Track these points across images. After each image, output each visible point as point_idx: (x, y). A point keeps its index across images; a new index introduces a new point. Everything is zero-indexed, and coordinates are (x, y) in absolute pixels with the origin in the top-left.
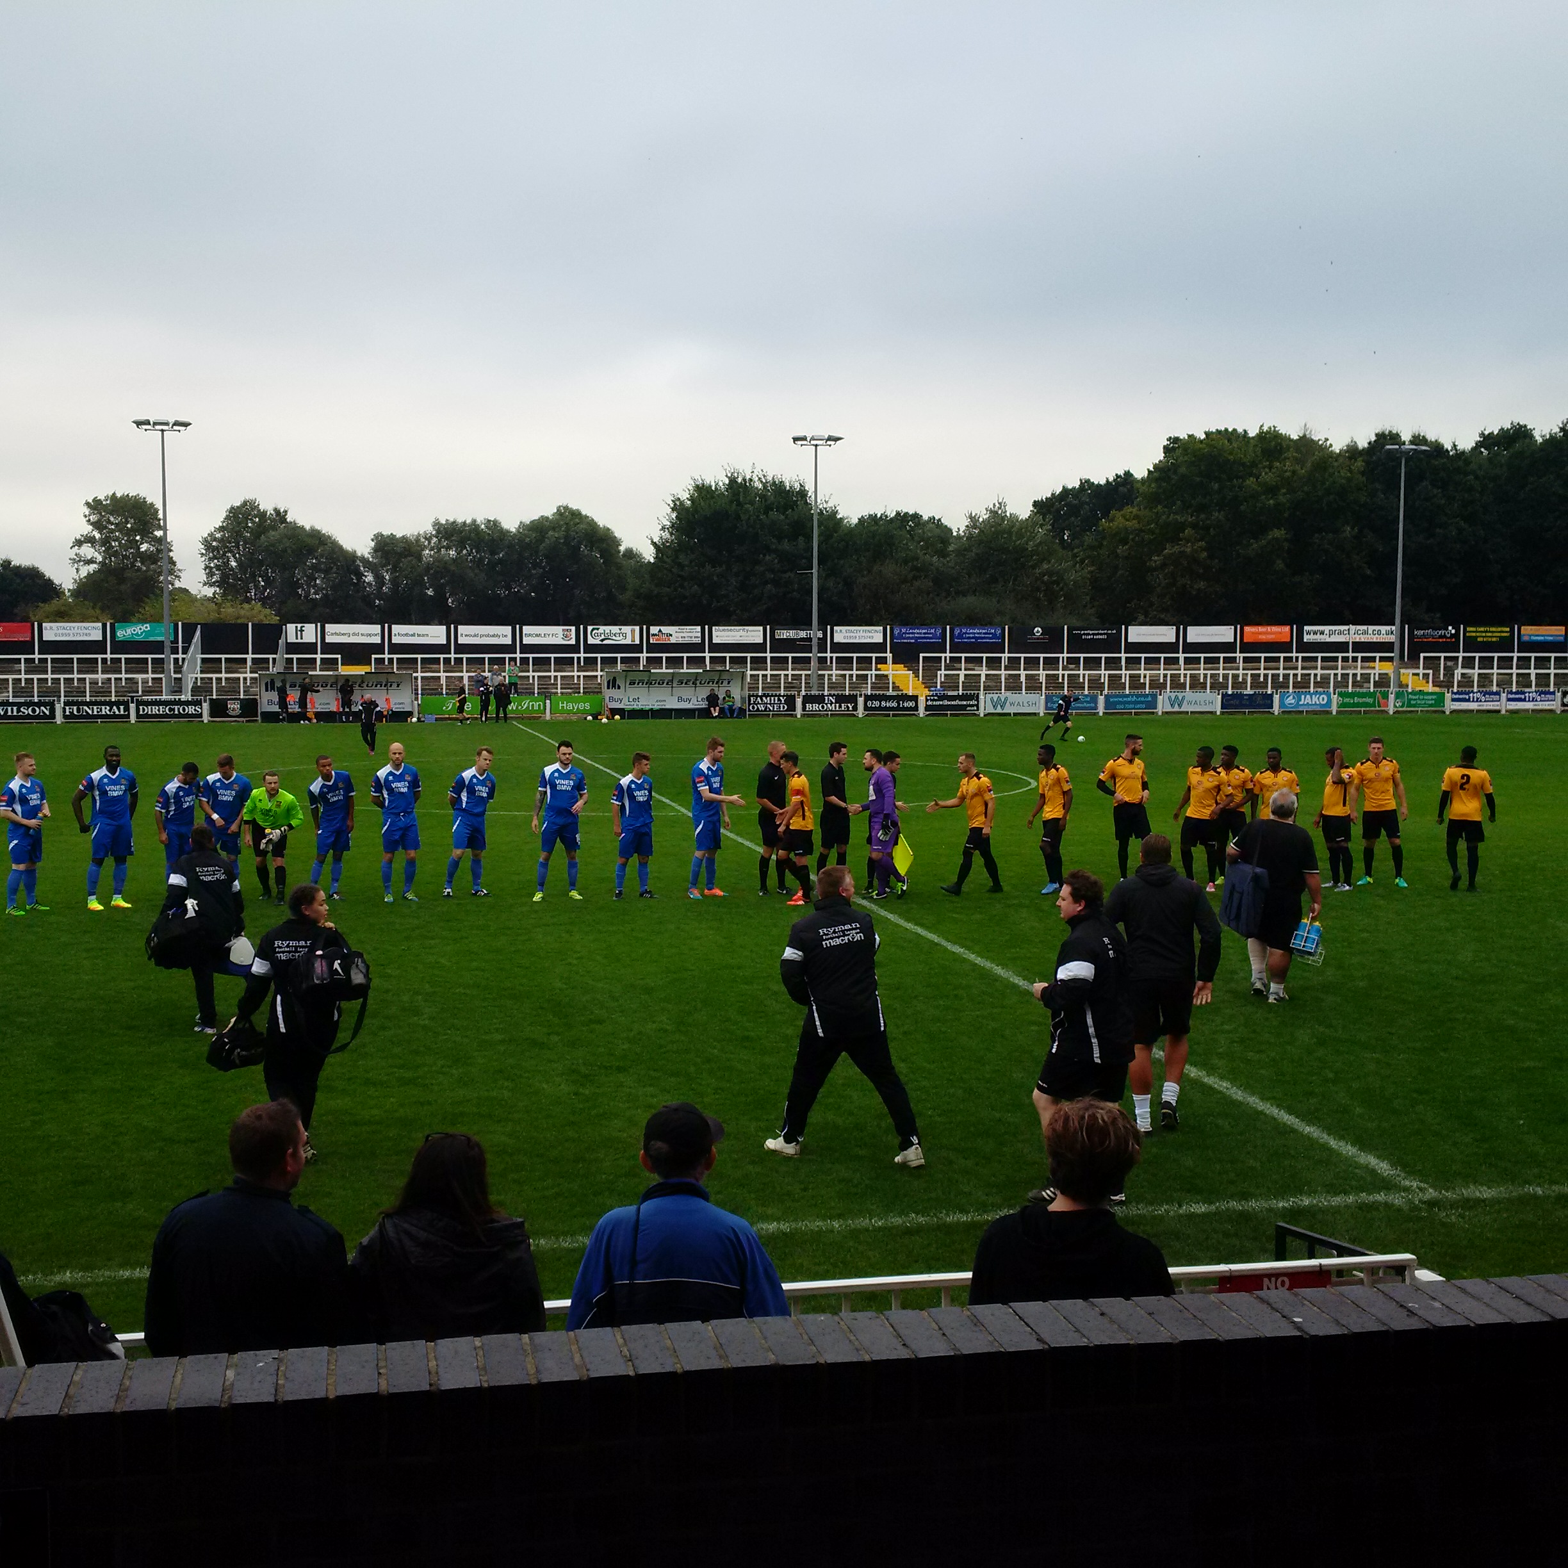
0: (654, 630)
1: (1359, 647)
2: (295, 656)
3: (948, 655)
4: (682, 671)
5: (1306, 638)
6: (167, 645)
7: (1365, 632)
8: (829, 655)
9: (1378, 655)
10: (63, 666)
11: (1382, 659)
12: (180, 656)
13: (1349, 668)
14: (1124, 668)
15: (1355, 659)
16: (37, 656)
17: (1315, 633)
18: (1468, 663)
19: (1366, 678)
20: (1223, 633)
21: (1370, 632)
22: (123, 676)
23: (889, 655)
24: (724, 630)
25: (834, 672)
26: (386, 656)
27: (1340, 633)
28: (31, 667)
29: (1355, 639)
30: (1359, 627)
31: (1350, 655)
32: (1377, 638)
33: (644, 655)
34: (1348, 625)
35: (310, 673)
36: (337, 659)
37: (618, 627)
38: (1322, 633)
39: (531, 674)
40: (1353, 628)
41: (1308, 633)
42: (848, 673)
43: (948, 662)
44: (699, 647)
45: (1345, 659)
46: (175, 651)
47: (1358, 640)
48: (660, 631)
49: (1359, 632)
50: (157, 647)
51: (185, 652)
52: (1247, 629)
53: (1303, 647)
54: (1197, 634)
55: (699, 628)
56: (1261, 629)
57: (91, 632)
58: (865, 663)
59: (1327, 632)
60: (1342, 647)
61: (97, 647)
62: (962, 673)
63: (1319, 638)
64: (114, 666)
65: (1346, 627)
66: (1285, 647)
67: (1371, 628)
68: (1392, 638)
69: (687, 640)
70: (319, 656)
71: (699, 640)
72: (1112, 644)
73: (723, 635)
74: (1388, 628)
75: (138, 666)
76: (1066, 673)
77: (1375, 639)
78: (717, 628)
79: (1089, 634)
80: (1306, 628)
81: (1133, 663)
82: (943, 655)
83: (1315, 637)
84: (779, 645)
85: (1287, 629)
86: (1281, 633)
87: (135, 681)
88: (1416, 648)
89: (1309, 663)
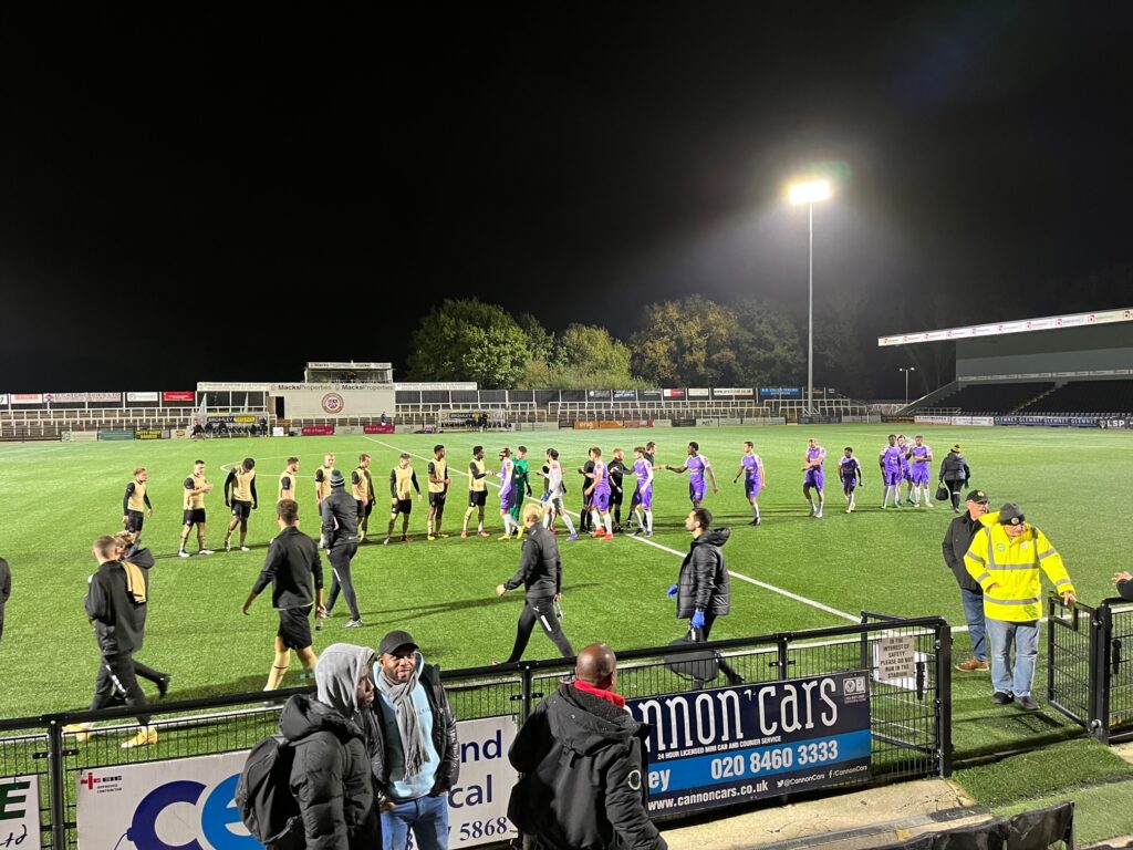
1: (737, 397)
5: (716, 394)
7: (740, 391)
9: (746, 401)
13: (735, 406)
15: (737, 403)
16: (124, 409)
17: (720, 392)
18: (784, 404)
19: (742, 411)
22: (169, 417)
28: (122, 414)
29: (736, 394)
51: (199, 405)
53: (714, 398)
60: (730, 397)
61: (156, 404)
66: (707, 398)
67: (742, 389)
68: (751, 394)
74: (748, 389)
77: (744, 394)
86: (704, 392)
87: (175, 420)
88: (762, 398)
89: (718, 405)
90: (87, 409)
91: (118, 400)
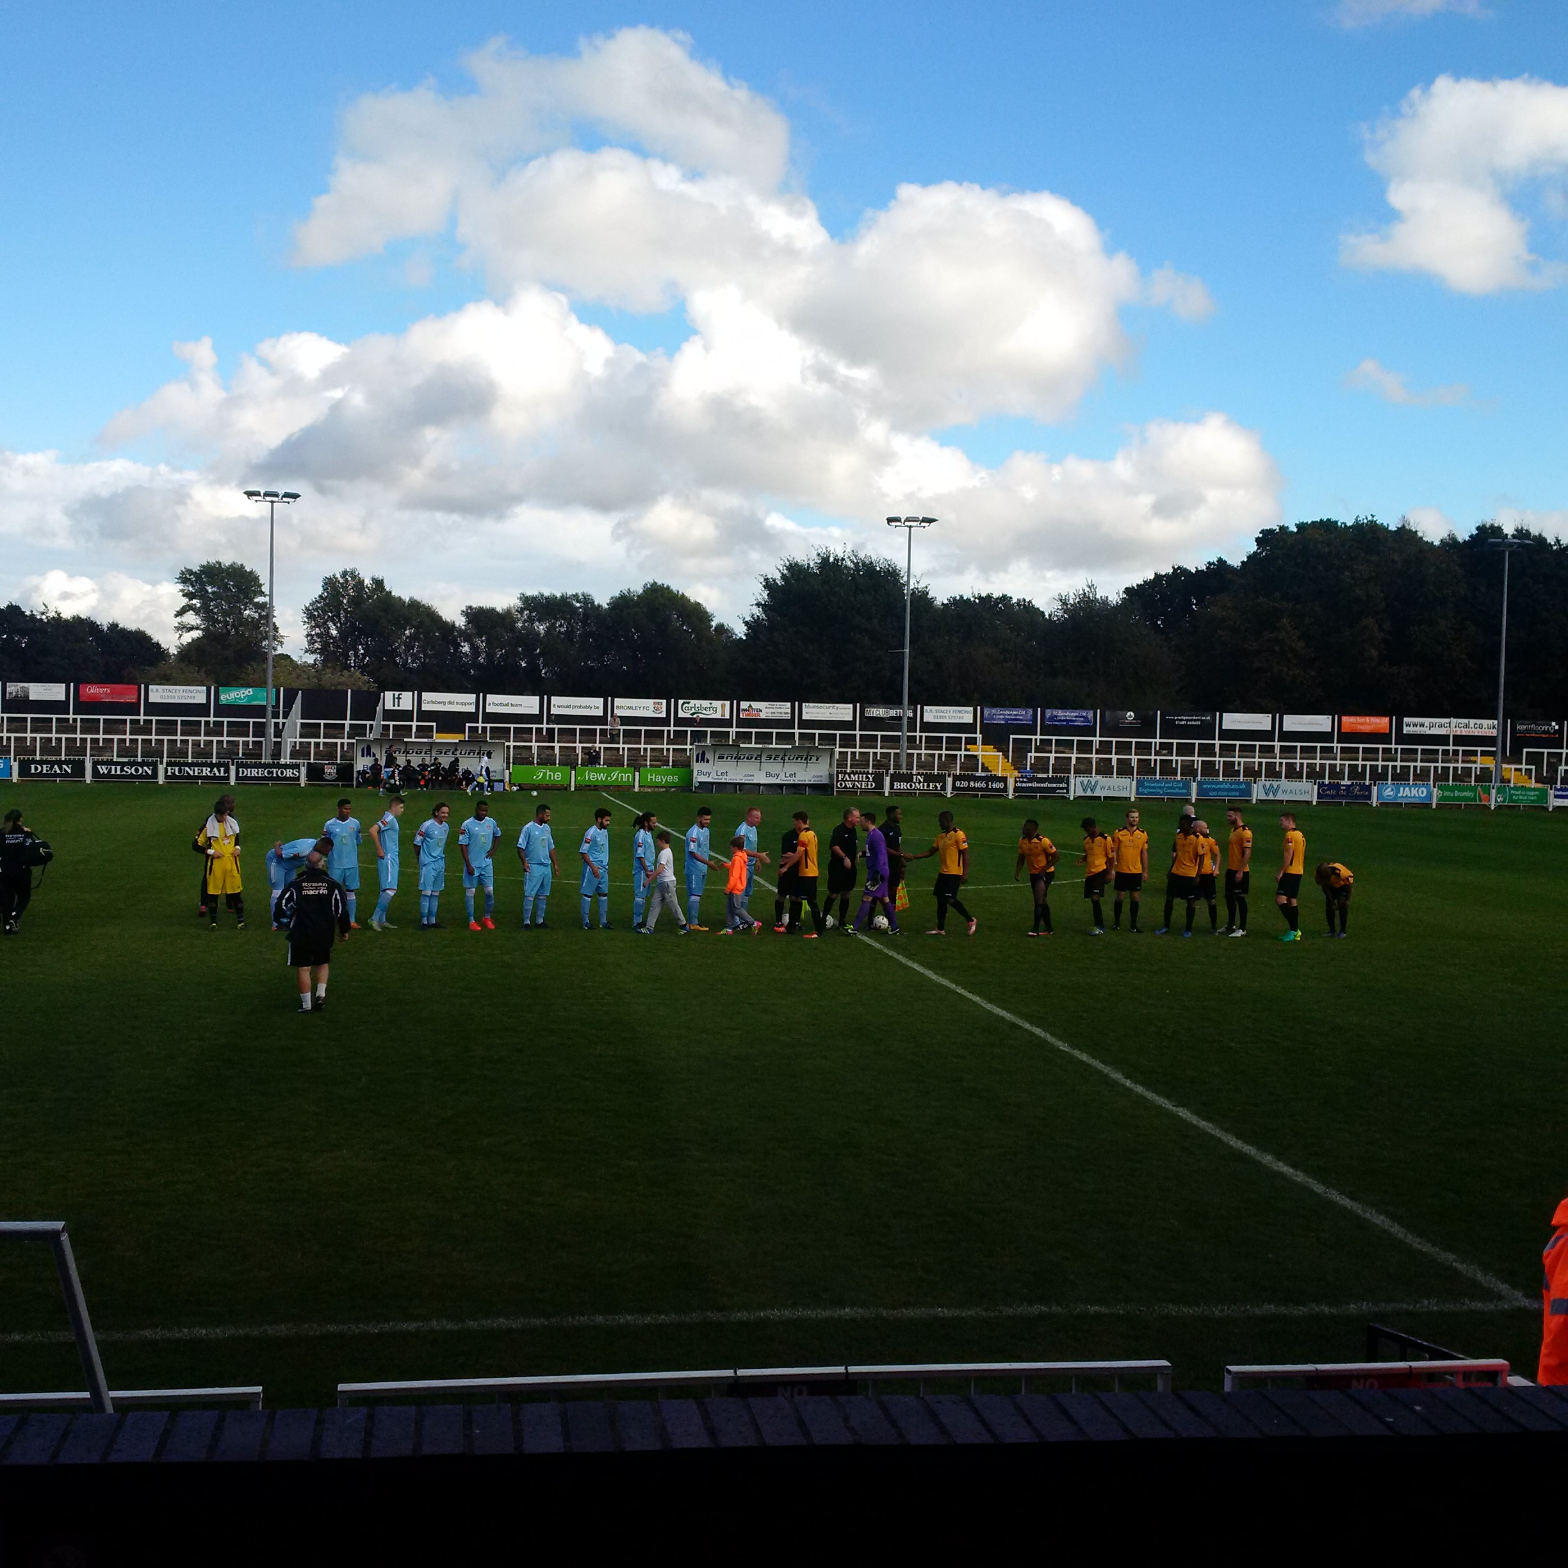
0: (744, 705)
1: (1460, 740)
2: (391, 723)
3: (1039, 737)
4: (770, 746)
5: (1406, 730)
6: (270, 709)
7: (1467, 726)
8: (918, 734)
9: (1479, 749)
10: (167, 728)
11: (1483, 753)
12: (281, 720)
13: (1449, 761)
14: (1218, 755)
15: (1456, 752)
16: (142, 718)
17: (1413, 725)
19: (1467, 772)
20: (1321, 723)
21: (1472, 725)
22: (225, 739)
23: (979, 736)
24: (814, 707)
25: (923, 752)
26: (480, 725)
27: (1440, 726)
28: (137, 728)
29: (1456, 731)
30: (1460, 720)
31: (1451, 748)
32: (1478, 732)
33: (733, 730)
34: (1449, 717)
35: (405, 740)
36: (433, 726)
37: (709, 701)
38: (1422, 725)
39: (621, 746)
40: (1454, 721)
41: (1408, 725)
42: (937, 752)
43: (1038, 744)
44: (789, 724)
45: (1446, 752)
46: (276, 715)
47: (1458, 733)
48: (750, 706)
49: (1460, 725)
50: (259, 711)
51: (286, 716)
52: (1345, 719)
53: (1402, 738)
54: (1293, 723)
55: (789, 704)
56: (1359, 719)
57: (196, 695)
58: (954, 744)
59: (1427, 724)
60: (1443, 740)
61: (202, 709)
62: (1052, 756)
63: (1419, 730)
64: (216, 730)
65: (1447, 720)
66: (1384, 738)
67: (1472, 722)
68: (1494, 733)
69: (777, 716)
70: (414, 724)
71: (789, 717)
72: (1206, 731)
73: (813, 711)
74: (1490, 722)
75: (239, 729)
76: (1158, 758)
77: (1477, 732)
78: (807, 704)
79: (1183, 720)
80: (1406, 720)
81: (1227, 750)
82: (1033, 737)
83: (1415, 729)
84: (870, 723)
85: (1386, 720)
86: (1380, 723)
87: (236, 744)
88: (1519, 742)
89: (1409, 755)
90: (71, 716)
91: (132, 698)
